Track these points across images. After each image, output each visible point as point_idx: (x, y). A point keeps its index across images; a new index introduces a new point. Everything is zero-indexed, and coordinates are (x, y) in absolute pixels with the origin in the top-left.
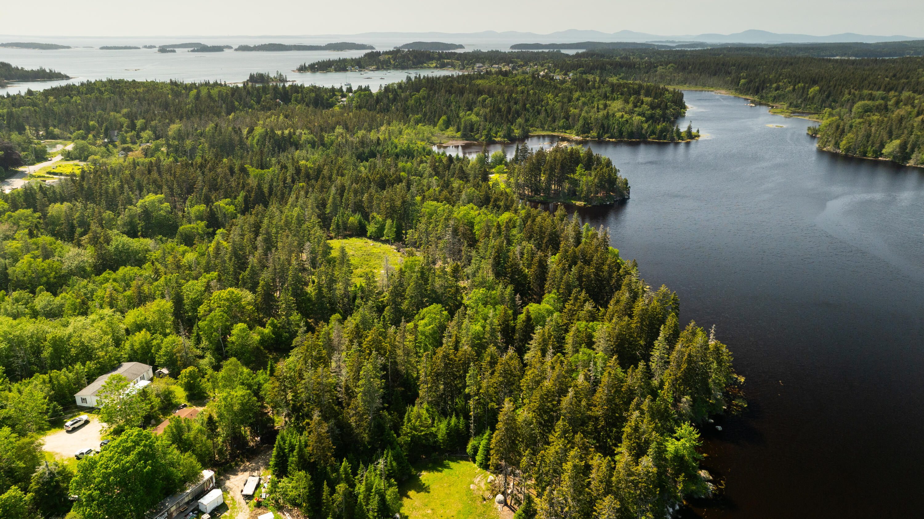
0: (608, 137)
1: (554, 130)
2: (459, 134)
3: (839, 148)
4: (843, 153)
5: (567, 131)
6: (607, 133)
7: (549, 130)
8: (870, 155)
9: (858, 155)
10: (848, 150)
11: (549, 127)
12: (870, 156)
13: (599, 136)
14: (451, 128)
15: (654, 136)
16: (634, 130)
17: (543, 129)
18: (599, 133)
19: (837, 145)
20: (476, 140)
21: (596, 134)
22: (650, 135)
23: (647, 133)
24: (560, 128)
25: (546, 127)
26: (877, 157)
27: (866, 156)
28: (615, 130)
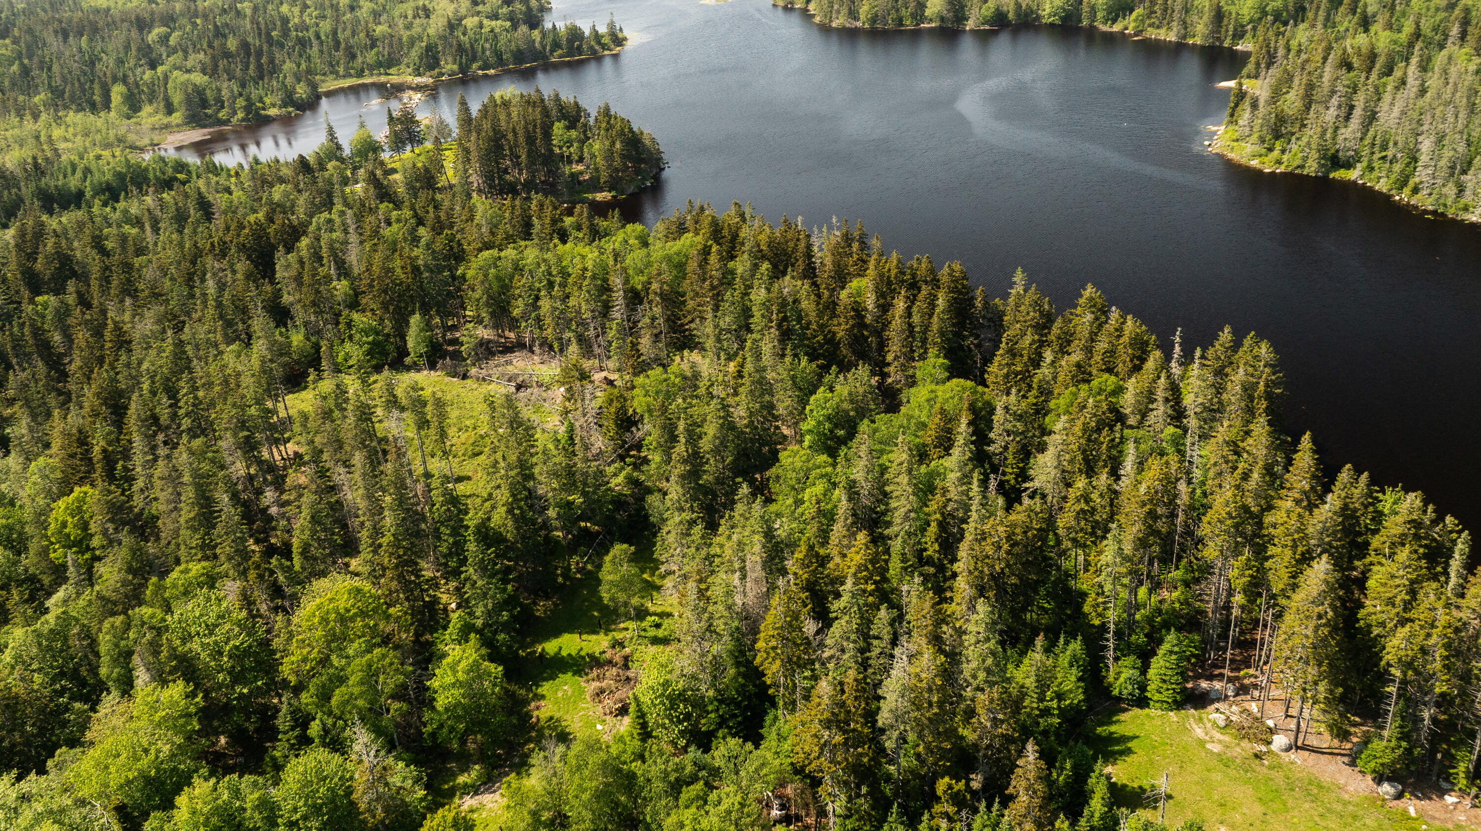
0: (480, 68)
1: (360, 74)
2: (177, 117)
3: (857, 19)
4: (867, 26)
5: (391, 71)
6: (474, 59)
7: (347, 75)
8: (908, 23)
9: (890, 25)
10: (874, 20)
11: (347, 69)
12: (909, 25)
13: (463, 69)
14: (147, 109)
15: (560, 52)
16: (523, 46)
17: (338, 76)
18: (461, 64)
19: (853, 14)
20: (226, 122)
21: (455, 67)
22: (552, 51)
23: (544, 48)
24: (371, 68)
25: (341, 71)
26: (918, 24)
27: (902, 25)
28: (488, 53)
